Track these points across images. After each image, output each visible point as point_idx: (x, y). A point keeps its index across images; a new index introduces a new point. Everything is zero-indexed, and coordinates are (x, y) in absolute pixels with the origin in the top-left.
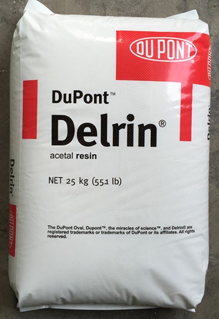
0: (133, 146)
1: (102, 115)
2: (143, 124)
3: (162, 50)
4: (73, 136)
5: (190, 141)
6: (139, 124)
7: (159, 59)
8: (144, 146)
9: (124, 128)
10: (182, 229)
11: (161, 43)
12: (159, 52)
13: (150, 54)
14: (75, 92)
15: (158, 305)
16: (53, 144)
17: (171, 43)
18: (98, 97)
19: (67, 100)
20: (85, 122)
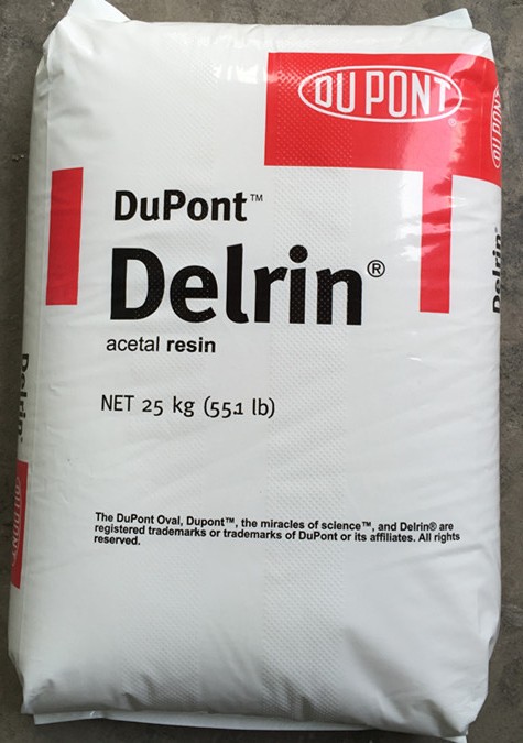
0: (303, 322)
1: (229, 248)
2: (328, 270)
3: (375, 94)
4: (161, 296)
5: (447, 311)
6: (319, 270)
7: (369, 116)
8: (330, 322)
9: (283, 279)
10: (426, 531)
11: (375, 79)
12: (370, 100)
13: (346, 104)
14: (168, 194)
15: (369, 722)
16: (114, 316)
17: (398, 79)
18: (221, 207)
19: (149, 212)
20: (190, 265)
